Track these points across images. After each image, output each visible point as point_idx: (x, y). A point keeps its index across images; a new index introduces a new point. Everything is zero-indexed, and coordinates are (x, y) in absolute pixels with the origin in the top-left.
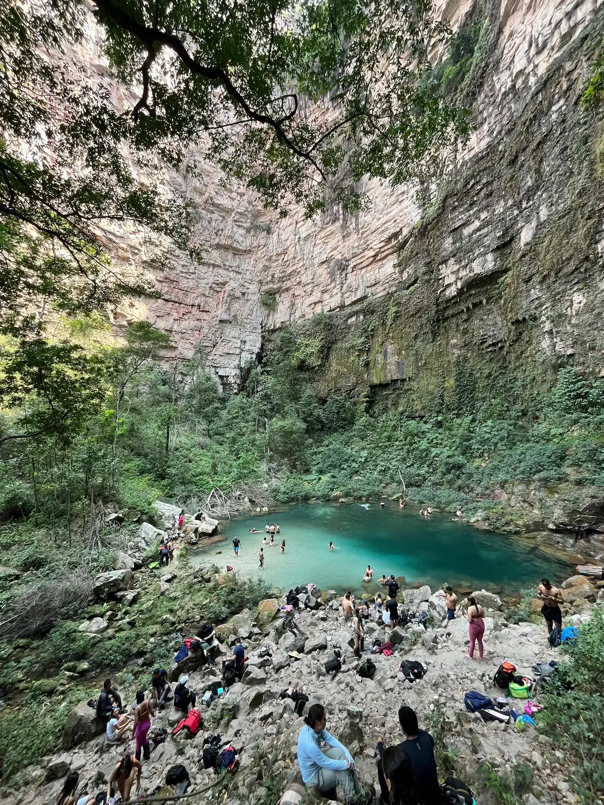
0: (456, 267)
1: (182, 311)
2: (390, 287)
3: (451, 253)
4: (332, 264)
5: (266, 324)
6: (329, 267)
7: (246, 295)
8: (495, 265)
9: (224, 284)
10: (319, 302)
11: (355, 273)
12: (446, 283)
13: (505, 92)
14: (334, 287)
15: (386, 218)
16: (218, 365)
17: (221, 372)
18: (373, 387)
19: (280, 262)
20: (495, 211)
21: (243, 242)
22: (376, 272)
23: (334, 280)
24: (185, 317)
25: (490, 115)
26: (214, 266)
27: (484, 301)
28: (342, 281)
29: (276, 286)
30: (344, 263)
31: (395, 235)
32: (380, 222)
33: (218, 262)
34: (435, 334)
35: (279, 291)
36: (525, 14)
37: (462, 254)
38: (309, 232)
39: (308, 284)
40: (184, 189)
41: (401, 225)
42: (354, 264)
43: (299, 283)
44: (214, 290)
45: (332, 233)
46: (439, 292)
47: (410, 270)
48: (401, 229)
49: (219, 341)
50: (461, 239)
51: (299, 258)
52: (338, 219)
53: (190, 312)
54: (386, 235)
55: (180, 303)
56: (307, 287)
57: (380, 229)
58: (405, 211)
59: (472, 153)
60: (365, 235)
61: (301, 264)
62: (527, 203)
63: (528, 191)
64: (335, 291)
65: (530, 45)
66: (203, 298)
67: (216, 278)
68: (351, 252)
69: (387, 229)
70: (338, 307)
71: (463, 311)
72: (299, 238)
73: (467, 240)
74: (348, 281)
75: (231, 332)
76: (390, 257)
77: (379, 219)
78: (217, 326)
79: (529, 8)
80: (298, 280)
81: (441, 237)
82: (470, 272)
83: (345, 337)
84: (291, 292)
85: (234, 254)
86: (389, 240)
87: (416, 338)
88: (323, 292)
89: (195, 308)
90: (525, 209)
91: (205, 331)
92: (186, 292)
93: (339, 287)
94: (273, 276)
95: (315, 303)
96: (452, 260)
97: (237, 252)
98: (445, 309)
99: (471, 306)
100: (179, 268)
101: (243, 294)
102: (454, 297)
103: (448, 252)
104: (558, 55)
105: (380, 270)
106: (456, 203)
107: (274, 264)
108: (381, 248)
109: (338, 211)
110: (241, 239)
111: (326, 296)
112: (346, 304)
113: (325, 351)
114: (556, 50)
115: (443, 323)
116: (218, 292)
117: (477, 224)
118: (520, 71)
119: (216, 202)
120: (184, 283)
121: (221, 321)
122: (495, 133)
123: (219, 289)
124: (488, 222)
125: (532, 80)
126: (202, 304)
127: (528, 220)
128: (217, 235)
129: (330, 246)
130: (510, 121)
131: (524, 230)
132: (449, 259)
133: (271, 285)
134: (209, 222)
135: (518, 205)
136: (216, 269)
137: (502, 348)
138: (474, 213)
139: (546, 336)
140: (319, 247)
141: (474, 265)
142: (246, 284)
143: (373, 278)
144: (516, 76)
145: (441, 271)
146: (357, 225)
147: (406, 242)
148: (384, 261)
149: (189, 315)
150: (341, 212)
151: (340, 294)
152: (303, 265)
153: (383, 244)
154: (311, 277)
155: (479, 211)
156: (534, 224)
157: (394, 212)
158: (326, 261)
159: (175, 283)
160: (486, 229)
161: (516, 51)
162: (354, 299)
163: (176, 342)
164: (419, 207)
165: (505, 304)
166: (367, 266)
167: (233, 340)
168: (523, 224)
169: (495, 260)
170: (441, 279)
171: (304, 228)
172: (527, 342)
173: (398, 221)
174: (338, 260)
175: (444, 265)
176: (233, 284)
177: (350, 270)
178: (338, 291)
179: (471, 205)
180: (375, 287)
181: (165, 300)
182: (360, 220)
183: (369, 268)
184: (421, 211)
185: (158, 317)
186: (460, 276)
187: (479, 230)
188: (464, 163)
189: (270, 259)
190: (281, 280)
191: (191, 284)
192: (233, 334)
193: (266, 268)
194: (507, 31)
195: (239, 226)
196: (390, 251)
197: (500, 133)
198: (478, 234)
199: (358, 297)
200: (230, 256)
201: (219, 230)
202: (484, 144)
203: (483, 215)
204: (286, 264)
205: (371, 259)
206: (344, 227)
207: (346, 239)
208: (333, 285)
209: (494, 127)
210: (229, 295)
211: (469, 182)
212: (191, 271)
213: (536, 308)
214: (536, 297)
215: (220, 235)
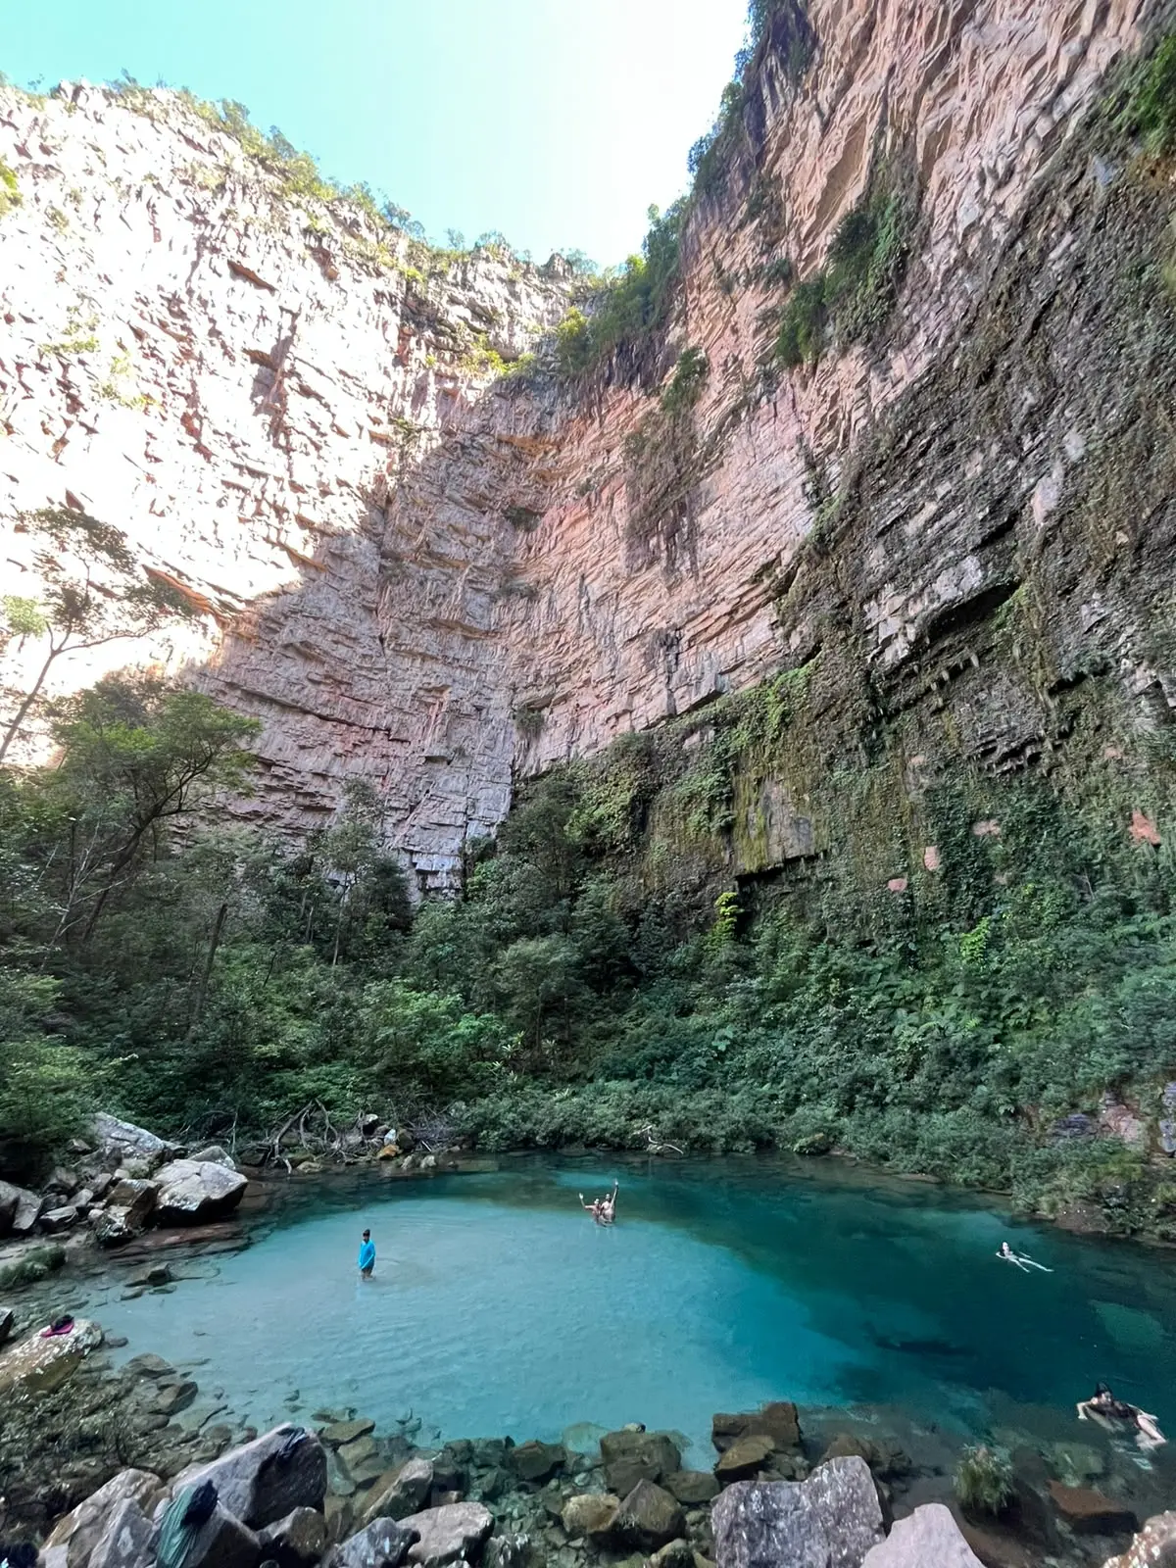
0: (899, 601)
1: (354, 738)
2: (767, 667)
3: (884, 574)
4: (649, 638)
5: (521, 766)
6: (644, 645)
7: (484, 712)
8: (985, 577)
9: (441, 690)
10: (625, 712)
11: (694, 650)
12: (883, 636)
13: (948, 271)
14: (654, 681)
15: (748, 540)
16: (416, 849)
17: (423, 863)
18: (744, 879)
19: (551, 647)
20: (964, 475)
21: (482, 617)
22: (737, 643)
23: (653, 667)
24: (360, 751)
25: (925, 318)
26: (424, 657)
27: (975, 661)
28: (669, 667)
29: (543, 693)
30: (672, 634)
31: (767, 567)
32: (737, 550)
33: (434, 650)
34: (873, 751)
35: (548, 702)
36: (963, 147)
37: (907, 572)
38: (605, 589)
39: (603, 681)
40: (380, 529)
41: (777, 548)
42: (692, 633)
43: (587, 682)
44: (421, 702)
45: (646, 587)
46: (869, 658)
47: (805, 628)
48: (779, 555)
49: (423, 798)
50: (902, 543)
51: (586, 636)
52: (658, 559)
53: (369, 742)
54: (750, 571)
55: (350, 725)
56: (601, 687)
57: (738, 563)
58: (784, 520)
59: (901, 387)
60: (708, 580)
61: (591, 645)
62: (1033, 439)
63: (1030, 414)
64: (655, 688)
65: (983, 182)
66: (397, 716)
67: (425, 680)
68: (685, 612)
69: (750, 560)
70: (663, 718)
71: (928, 690)
72: (588, 602)
73: (916, 542)
74: (682, 666)
75: (449, 780)
76: (761, 611)
77: (734, 545)
78: (420, 769)
79: (969, 133)
80: (585, 676)
81: (859, 552)
82: (932, 601)
83: (678, 777)
84: (573, 703)
85: (467, 638)
86: (756, 579)
87: (830, 764)
88: (633, 693)
89: (380, 735)
90: (1031, 451)
91: (396, 777)
92: (365, 704)
93: (663, 678)
94: (537, 676)
95: (617, 717)
96: (889, 588)
97: (470, 635)
98: (890, 691)
99: (945, 676)
100: (357, 661)
101: (479, 709)
102: (905, 661)
103: (879, 575)
104: (1041, 172)
105: (745, 640)
106: (883, 482)
107: (541, 653)
108: (741, 597)
109: (658, 546)
110: (479, 612)
111: (639, 700)
112: (680, 711)
113: (640, 810)
114: (1034, 167)
115: (889, 723)
116: (428, 705)
117: (931, 508)
118: (972, 225)
119: (436, 549)
120: (362, 688)
121: (429, 759)
122: (940, 342)
123: (430, 700)
124: (954, 498)
125: (998, 230)
126: (394, 729)
127: (1041, 470)
128: (434, 604)
129: (645, 607)
130: (967, 311)
131: (1038, 490)
132: (883, 588)
133: (532, 692)
134: (421, 583)
135: (1013, 447)
136: (428, 665)
137: (1035, 759)
138: (923, 489)
139: (1144, 702)
140: (624, 613)
141: (938, 586)
142: (484, 691)
143: (731, 655)
144: (965, 236)
145: (869, 616)
146: (693, 563)
147: (790, 578)
148: (750, 622)
149: (366, 746)
150: (663, 546)
151: (665, 693)
152: (595, 647)
153: (746, 587)
154: (609, 667)
155: (932, 484)
156: (1058, 472)
157: (762, 528)
158: (637, 636)
159: (343, 687)
160: (953, 514)
161: (957, 203)
162: (695, 699)
163: (333, 799)
164: (811, 507)
165: (1024, 653)
166: (718, 634)
167: (453, 797)
168: (1032, 481)
169: (984, 567)
170: (871, 631)
171: (596, 585)
172: (1098, 729)
173: (770, 541)
174: (660, 631)
175: (873, 603)
176: (459, 691)
177: (686, 646)
178: (662, 686)
179: (914, 476)
180: (737, 672)
181: (320, 717)
182: (701, 555)
183: (722, 638)
184: (814, 514)
185: (302, 747)
186: (912, 613)
187: (937, 517)
188: (888, 408)
189: (532, 644)
190: (553, 680)
191: (377, 688)
192: (452, 785)
193: (525, 661)
194: (934, 183)
195: (478, 590)
196: (761, 599)
197: (949, 338)
198: (937, 525)
199: (704, 693)
200: (456, 641)
201: (437, 596)
202: (920, 368)
203: (941, 490)
204: (561, 649)
205: (725, 620)
206: (671, 569)
207: (675, 591)
208: (651, 677)
209: (936, 333)
210: (450, 710)
211: (902, 437)
212: (379, 666)
213: (1103, 645)
214: (1095, 618)
215: (440, 605)
